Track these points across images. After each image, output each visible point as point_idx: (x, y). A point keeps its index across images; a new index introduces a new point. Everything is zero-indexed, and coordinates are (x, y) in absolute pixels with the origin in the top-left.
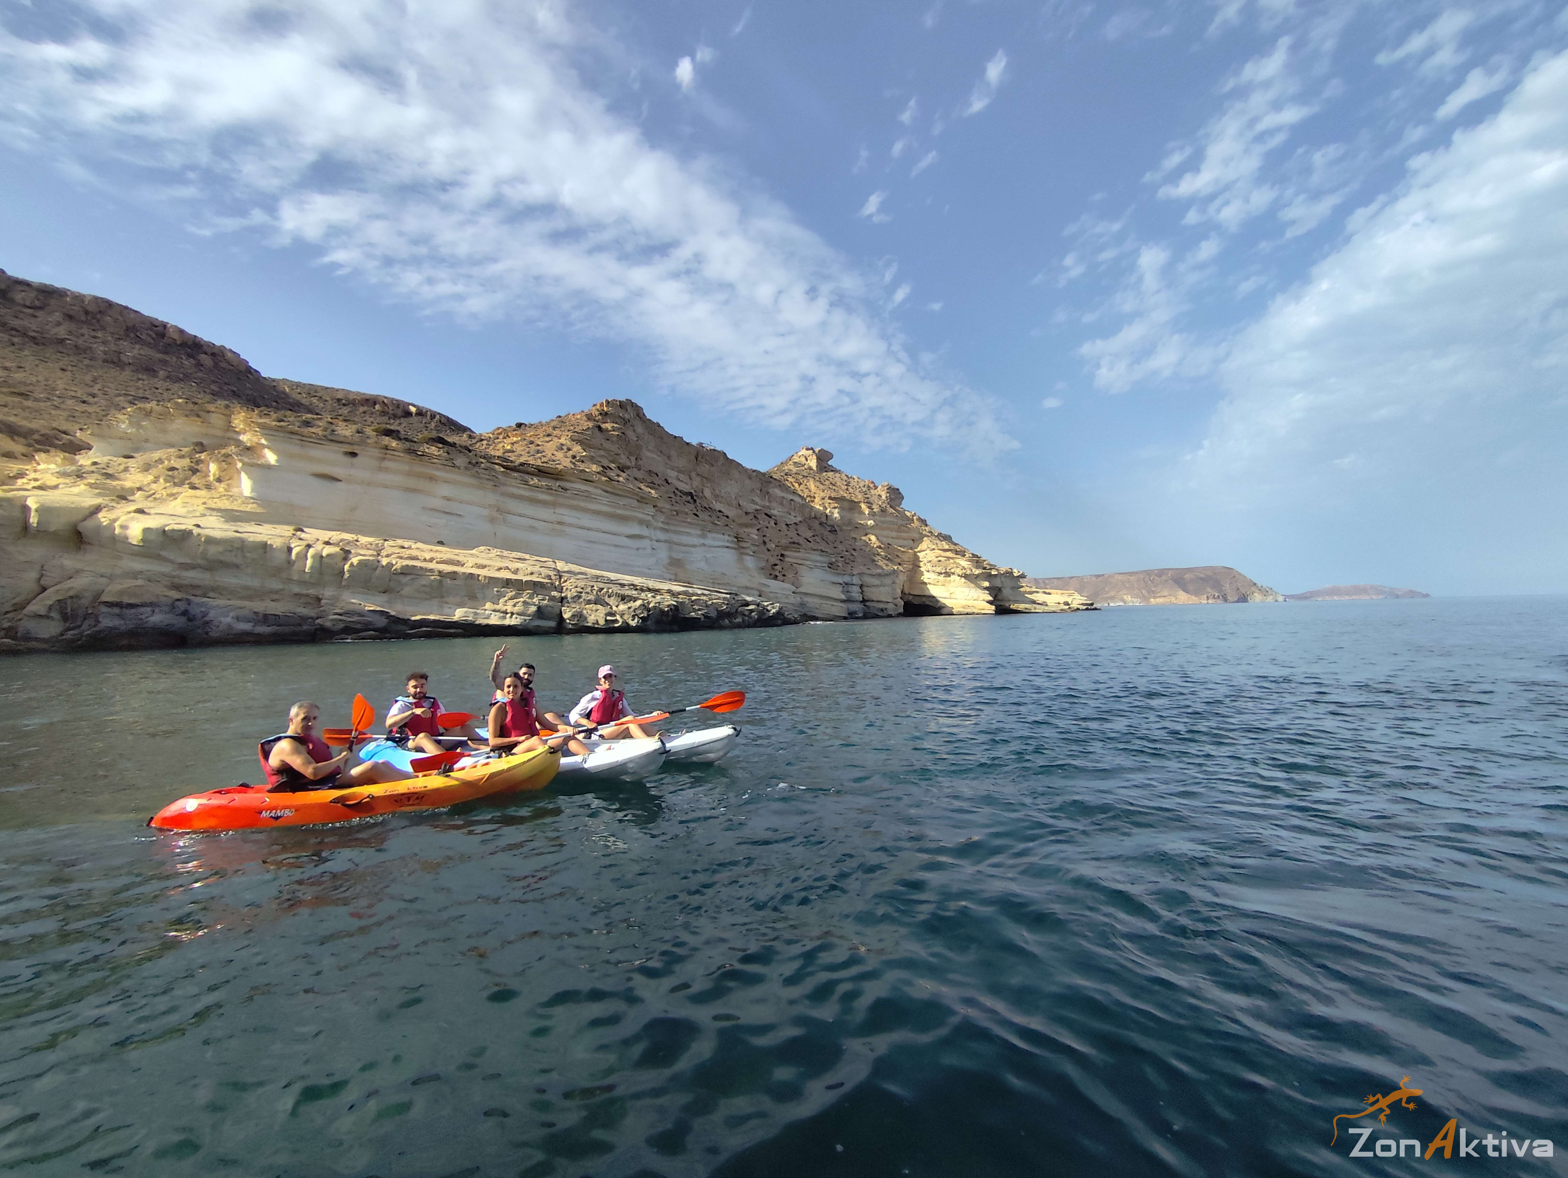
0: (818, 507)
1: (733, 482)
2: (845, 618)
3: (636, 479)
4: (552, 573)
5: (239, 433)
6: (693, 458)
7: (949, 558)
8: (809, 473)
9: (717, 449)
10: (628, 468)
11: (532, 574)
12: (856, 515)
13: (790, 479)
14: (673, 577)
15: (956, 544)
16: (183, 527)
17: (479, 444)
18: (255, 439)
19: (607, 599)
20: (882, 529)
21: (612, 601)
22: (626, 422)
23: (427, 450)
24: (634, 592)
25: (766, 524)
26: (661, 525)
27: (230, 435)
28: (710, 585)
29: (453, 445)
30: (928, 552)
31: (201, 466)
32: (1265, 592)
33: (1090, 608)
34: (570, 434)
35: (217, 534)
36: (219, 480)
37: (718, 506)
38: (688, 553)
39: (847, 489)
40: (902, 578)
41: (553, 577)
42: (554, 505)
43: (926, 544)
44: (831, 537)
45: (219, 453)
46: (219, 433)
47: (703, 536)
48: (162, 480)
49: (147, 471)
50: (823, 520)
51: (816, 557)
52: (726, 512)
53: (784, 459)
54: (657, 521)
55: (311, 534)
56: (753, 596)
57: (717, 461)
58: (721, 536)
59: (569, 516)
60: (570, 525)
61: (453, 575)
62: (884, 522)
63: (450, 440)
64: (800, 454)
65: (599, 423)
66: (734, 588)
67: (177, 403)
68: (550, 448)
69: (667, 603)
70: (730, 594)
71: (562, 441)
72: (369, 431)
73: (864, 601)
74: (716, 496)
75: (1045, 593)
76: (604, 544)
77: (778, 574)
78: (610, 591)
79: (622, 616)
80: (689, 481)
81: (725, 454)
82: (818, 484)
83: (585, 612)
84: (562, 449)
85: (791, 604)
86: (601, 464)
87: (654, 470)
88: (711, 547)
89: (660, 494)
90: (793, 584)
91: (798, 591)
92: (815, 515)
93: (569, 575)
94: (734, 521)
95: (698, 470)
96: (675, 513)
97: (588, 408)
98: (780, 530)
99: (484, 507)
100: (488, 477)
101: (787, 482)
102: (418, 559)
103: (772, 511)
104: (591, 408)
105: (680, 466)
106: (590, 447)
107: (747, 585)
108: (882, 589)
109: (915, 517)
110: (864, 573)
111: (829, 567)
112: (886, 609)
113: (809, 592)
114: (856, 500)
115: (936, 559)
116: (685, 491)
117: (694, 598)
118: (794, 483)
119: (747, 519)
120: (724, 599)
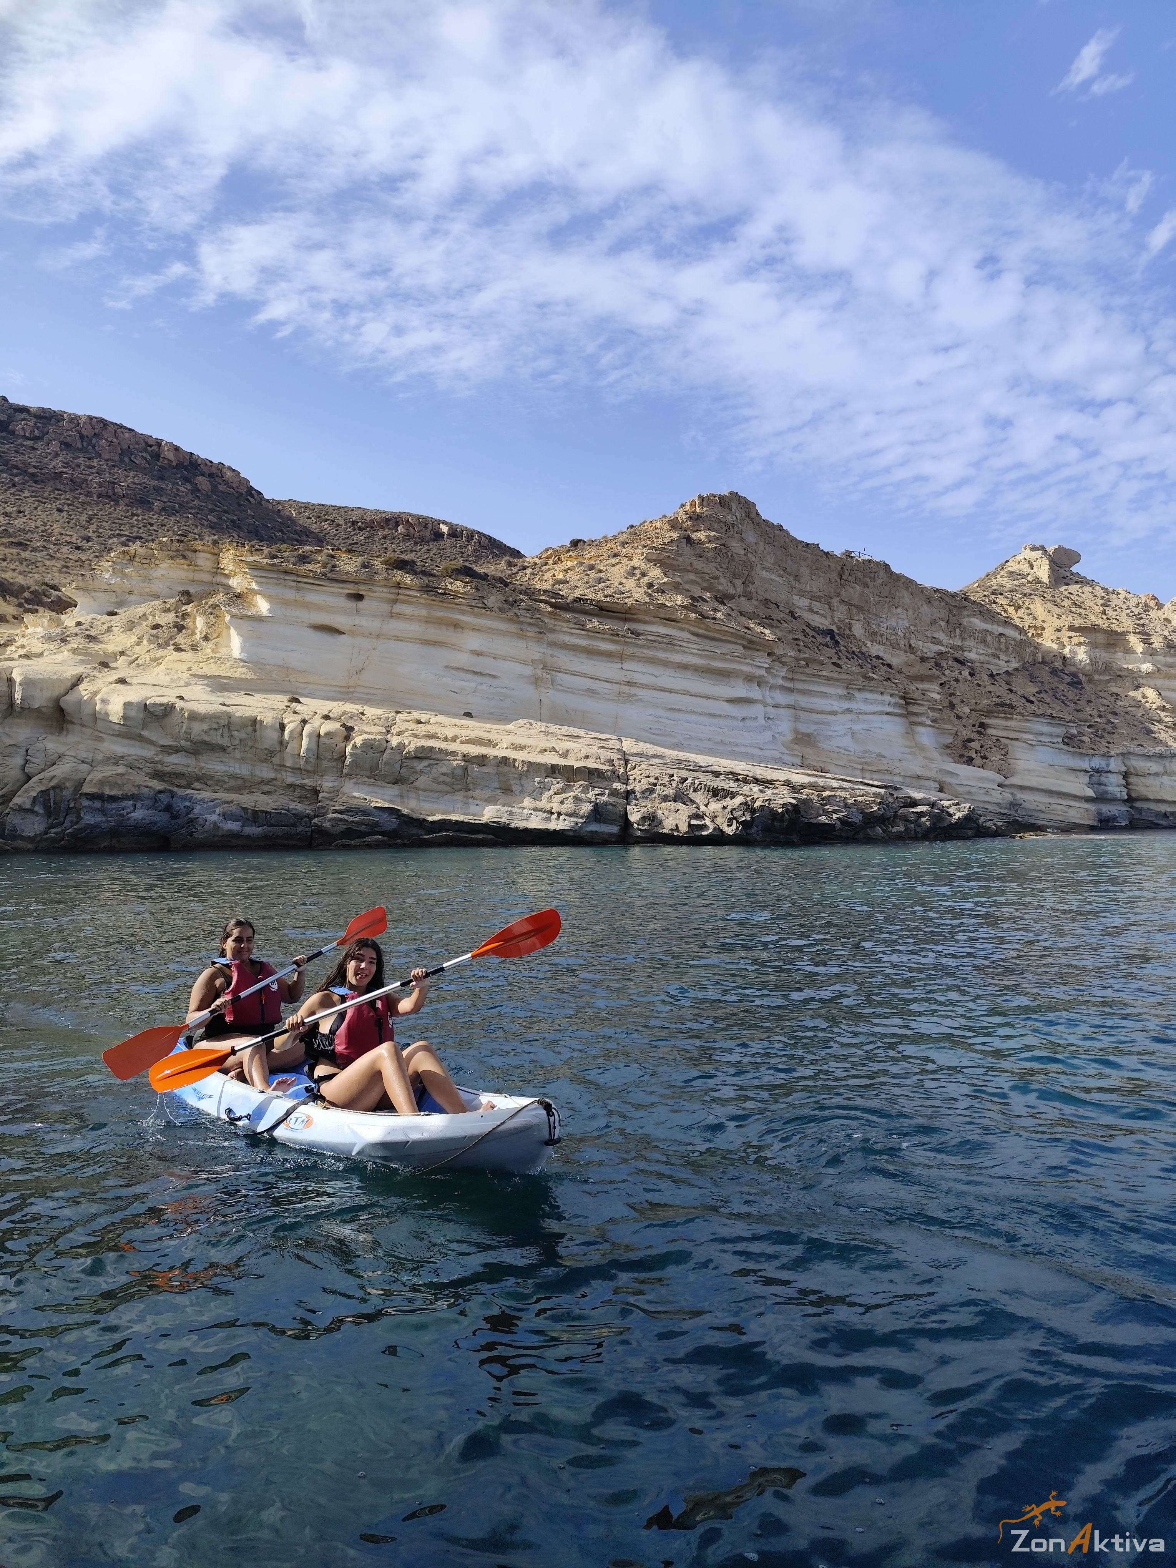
0: (1048, 644)
1: (899, 610)
2: (1093, 829)
3: (742, 614)
4: (614, 756)
5: (228, 576)
6: (835, 575)
8: (1034, 589)
9: (874, 559)
10: (731, 597)
11: (587, 757)
12: (1119, 655)
13: (1001, 601)
14: (798, 761)
16: (165, 700)
17: (521, 573)
18: (245, 584)
19: (692, 795)
20: (1168, 677)
21: (700, 797)
22: (728, 527)
23: (451, 587)
24: (732, 784)
25: (955, 674)
26: (780, 682)
27: (219, 579)
28: (858, 773)
29: (486, 577)
31: (188, 622)
34: (645, 551)
35: (202, 708)
36: (206, 638)
37: (874, 649)
38: (823, 723)
39: (1104, 613)
41: (616, 763)
42: (621, 657)
44: (1071, 694)
45: (207, 603)
46: (207, 577)
47: (849, 697)
48: (145, 642)
49: (131, 630)
50: (1058, 667)
51: (1041, 726)
52: (888, 658)
53: (991, 569)
54: (774, 676)
55: (310, 706)
57: (873, 579)
58: (878, 697)
59: (643, 673)
60: (644, 686)
61: (482, 760)
62: (1170, 666)
63: (481, 570)
64: (1020, 557)
65: (689, 532)
66: (893, 779)
67: (161, 543)
68: (616, 574)
69: (782, 801)
70: (885, 787)
71: (635, 562)
72: (378, 564)
73: (1130, 800)
74: (873, 635)
76: (693, 712)
77: (974, 756)
78: (697, 782)
79: (713, 818)
80: (828, 613)
81: (887, 567)
82: (1049, 606)
83: (659, 813)
84: (634, 575)
85: (998, 804)
86: (689, 594)
87: (772, 597)
88: (861, 713)
89: (779, 634)
90: (999, 771)
91: (1007, 782)
92: (1043, 658)
93: (639, 759)
94: (900, 672)
95: (843, 592)
96: (803, 663)
97: (673, 510)
98: (979, 685)
99: (525, 663)
100: (531, 621)
101: (994, 606)
102: (438, 738)
103: (967, 654)
104: (677, 509)
105: (815, 590)
106: (675, 568)
107: (919, 774)
108: (1167, 780)
110: (1131, 754)
111: (1065, 743)
112: (1172, 814)
113: (1027, 785)
114: (1120, 630)
116: (821, 627)
117: (826, 794)
118: (1006, 607)
119: (922, 669)
120: (876, 795)
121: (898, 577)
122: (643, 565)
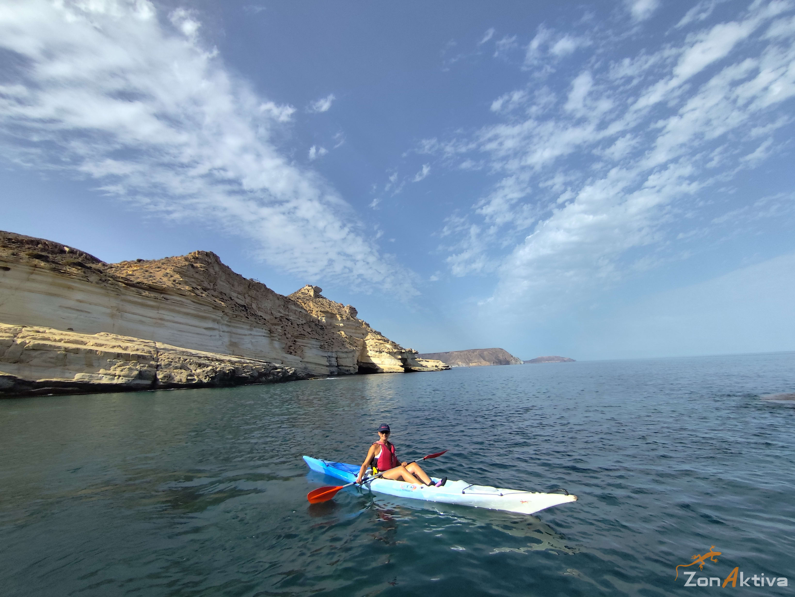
0: (314, 316)
1: (269, 301)
2: (328, 376)
3: (212, 295)
4: (151, 350)
6: (247, 286)
7: (381, 344)
8: (309, 299)
9: (261, 282)
10: (209, 289)
11: (137, 350)
12: (334, 320)
13: (300, 301)
14: (231, 352)
15: (383, 337)
17: (109, 270)
19: (189, 366)
20: (347, 328)
21: (192, 367)
22: (209, 264)
23: (68, 270)
24: (207, 362)
25: (286, 324)
26: (226, 322)
28: (254, 357)
29: (90, 268)
30: (370, 340)
32: (516, 359)
34: (173, 268)
37: (260, 313)
38: (241, 339)
39: (330, 307)
40: (357, 354)
41: (153, 352)
42: (158, 308)
43: (369, 336)
44: (321, 332)
47: (251, 330)
50: (317, 323)
51: (313, 342)
52: (264, 317)
53: (297, 291)
54: (224, 320)
56: (278, 363)
57: (260, 289)
58: (261, 330)
59: (167, 315)
60: (168, 320)
61: (77, 351)
63: (88, 265)
64: (305, 288)
65: (192, 263)
66: (268, 359)
68: (159, 275)
69: (228, 368)
70: (266, 362)
71: (168, 271)
72: (23, 254)
73: (338, 366)
74: (259, 308)
75: (426, 361)
76: (191, 333)
77: (292, 351)
78: (191, 361)
79: (198, 376)
80: (244, 299)
81: (265, 286)
82: (314, 304)
83: (173, 374)
84: (167, 276)
85: (300, 368)
86: (191, 286)
87: (224, 291)
88: (255, 336)
89: (227, 305)
90: (300, 357)
91: (304, 360)
93: (164, 351)
94: (268, 322)
95: (249, 293)
96: (235, 316)
97: (186, 254)
98: (294, 328)
99: (107, 307)
100: (113, 289)
101: (298, 302)
102: (50, 340)
103: (290, 317)
104: (188, 254)
105: (239, 291)
106: (185, 276)
107: (275, 357)
108: (347, 359)
109: (363, 323)
110: (338, 351)
111: (320, 348)
112: (350, 370)
113: (309, 361)
114: (334, 313)
115: (375, 344)
116: (241, 304)
117: (244, 365)
118: (302, 303)
119: (276, 321)
120: (263, 365)
121: (269, 289)
122: (172, 273)
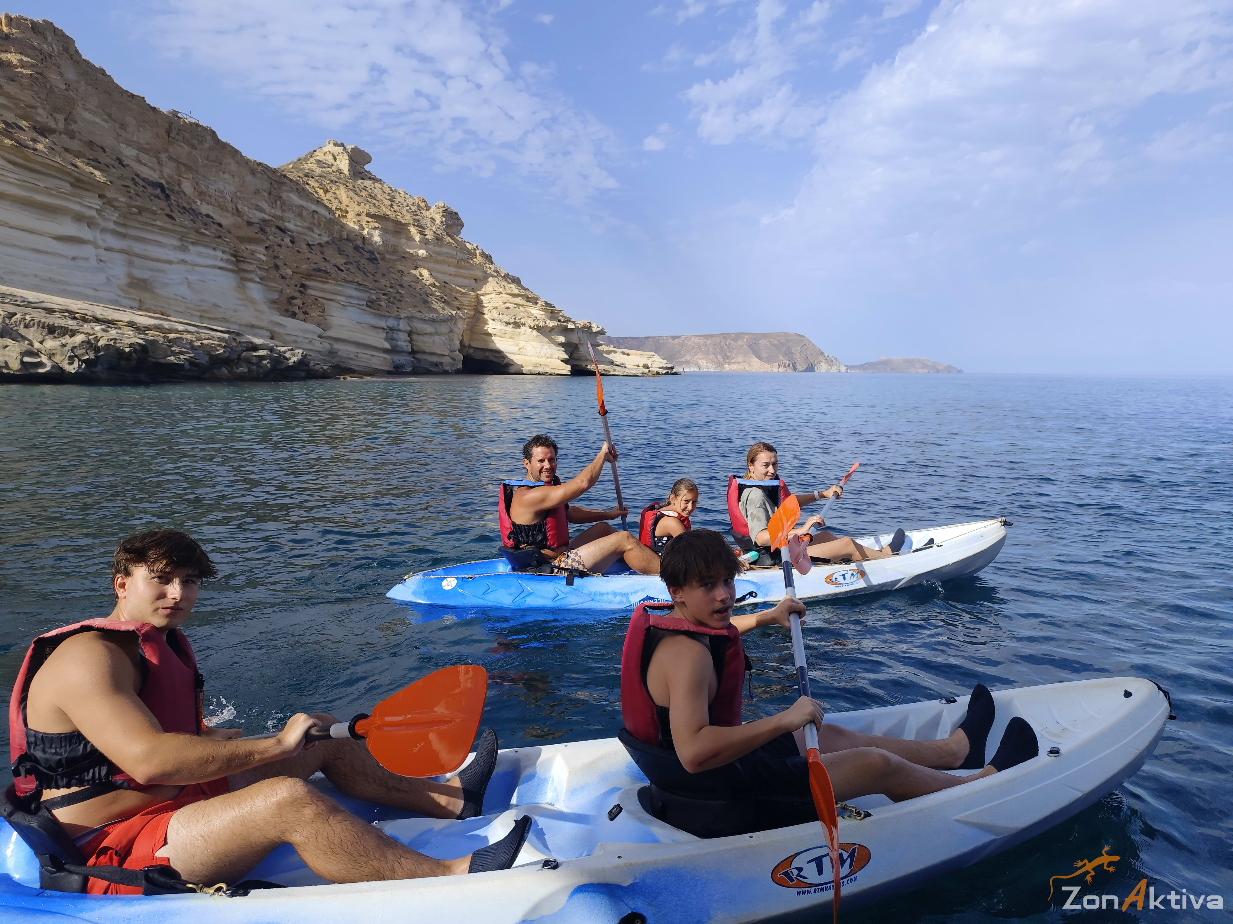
0: (352, 225)
1: (226, 176)
2: (389, 373)
3: (66, 150)
6: (163, 131)
7: (519, 305)
8: (338, 179)
9: (201, 123)
10: (52, 131)
12: (404, 241)
13: (312, 182)
14: (134, 303)
15: (525, 289)
20: (437, 262)
22: (44, 56)
24: (71, 322)
25: (279, 241)
26: (112, 225)
32: (830, 362)
33: (670, 372)
37: (205, 209)
38: (159, 271)
39: (391, 206)
40: (461, 326)
43: (491, 286)
44: (370, 267)
47: (183, 249)
50: (359, 245)
51: (351, 291)
52: (218, 219)
53: (302, 156)
54: (106, 220)
56: (262, 337)
57: (201, 142)
58: (211, 252)
62: (438, 254)
64: (325, 149)
66: (235, 326)
69: (128, 341)
70: (228, 333)
73: (413, 352)
74: (202, 195)
75: (623, 353)
76: (13, 245)
77: (297, 311)
78: (28, 318)
79: (51, 356)
80: (156, 167)
81: (215, 134)
82: (351, 193)
85: (318, 352)
87: (98, 140)
88: (195, 266)
89: (110, 179)
90: (318, 325)
91: (326, 334)
92: (347, 236)
94: (229, 232)
95: (171, 149)
96: (134, 210)
98: (299, 252)
101: (307, 186)
103: (287, 224)
105: (142, 141)
107: (254, 323)
108: (436, 338)
109: (477, 252)
110: (413, 317)
111: (367, 306)
112: (441, 363)
113: (341, 337)
114: (403, 222)
115: (504, 306)
116: (150, 179)
117: (172, 336)
118: (317, 189)
119: (249, 232)
120: (220, 339)
